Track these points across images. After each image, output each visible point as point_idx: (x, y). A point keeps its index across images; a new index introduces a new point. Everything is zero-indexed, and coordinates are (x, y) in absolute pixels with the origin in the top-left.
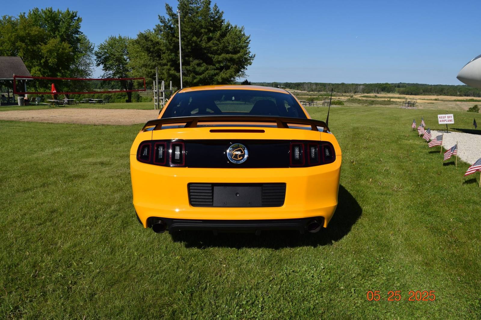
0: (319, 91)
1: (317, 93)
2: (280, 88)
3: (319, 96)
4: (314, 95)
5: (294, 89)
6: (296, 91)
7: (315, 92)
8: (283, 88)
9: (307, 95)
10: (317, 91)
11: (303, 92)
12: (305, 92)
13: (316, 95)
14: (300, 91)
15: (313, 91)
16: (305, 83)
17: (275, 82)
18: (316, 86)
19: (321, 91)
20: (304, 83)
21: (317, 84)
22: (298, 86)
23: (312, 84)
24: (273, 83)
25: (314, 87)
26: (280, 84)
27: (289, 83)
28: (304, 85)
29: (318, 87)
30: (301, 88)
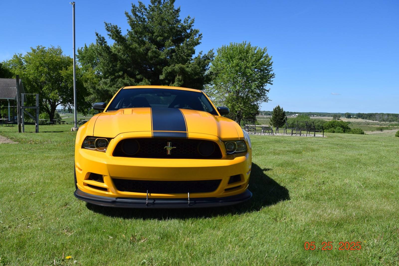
0: (391, 121)
1: (388, 123)
2: (353, 118)
3: (389, 126)
4: (385, 125)
5: (366, 119)
6: (367, 121)
7: (387, 122)
8: (355, 118)
9: (378, 124)
10: (388, 121)
11: (374, 121)
12: (377, 122)
13: (387, 125)
14: (372, 121)
15: (384, 121)
16: (378, 113)
17: (347, 113)
18: (388, 117)
19: (393, 122)
20: (376, 114)
21: (388, 115)
22: (370, 116)
23: (384, 115)
24: (346, 114)
25: (386, 117)
26: (353, 115)
27: (362, 114)
28: (376, 115)
29: (390, 117)
30: (373, 118)
